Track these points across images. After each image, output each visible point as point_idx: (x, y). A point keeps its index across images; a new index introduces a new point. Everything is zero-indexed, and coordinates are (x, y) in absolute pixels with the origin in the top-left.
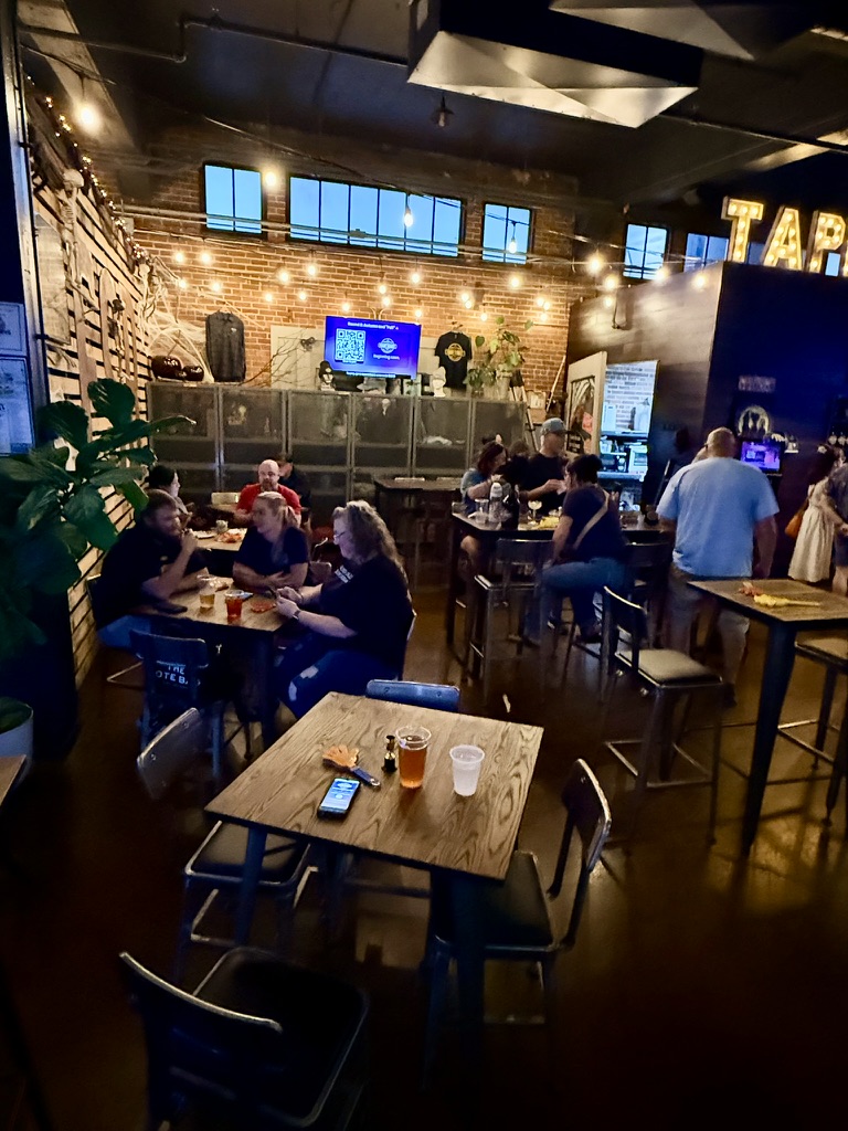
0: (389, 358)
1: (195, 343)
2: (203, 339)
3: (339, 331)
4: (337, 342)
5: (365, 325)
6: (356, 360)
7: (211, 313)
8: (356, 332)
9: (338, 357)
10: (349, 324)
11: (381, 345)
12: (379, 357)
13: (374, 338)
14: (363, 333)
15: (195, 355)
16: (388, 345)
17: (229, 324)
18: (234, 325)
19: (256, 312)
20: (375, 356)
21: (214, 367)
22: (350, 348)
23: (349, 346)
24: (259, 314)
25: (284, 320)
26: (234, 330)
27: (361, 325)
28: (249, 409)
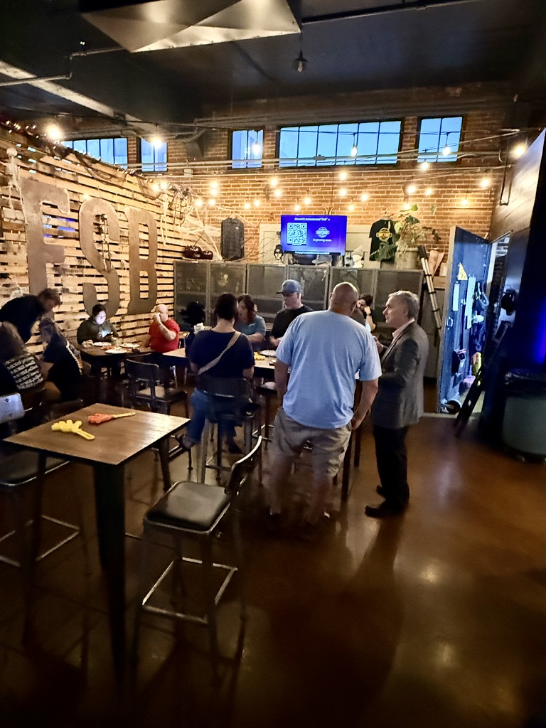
0: (324, 240)
1: (213, 237)
2: (219, 234)
3: (289, 224)
4: (288, 232)
5: (307, 219)
6: (301, 243)
7: (224, 219)
8: (300, 224)
9: (289, 242)
10: (296, 219)
11: (318, 232)
12: (317, 240)
13: (313, 227)
14: (306, 225)
15: (211, 244)
16: (323, 232)
17: (234, 225)
18: (238, 225)
19: (252, 216)
20: (314, 240)
21: (224, 252)
22: (297, 236)
23: (296, 234)
24: (254, 218)
25: (269, 220)
26: (237, 228)
27: (303, 219)
28: (230, 276)
